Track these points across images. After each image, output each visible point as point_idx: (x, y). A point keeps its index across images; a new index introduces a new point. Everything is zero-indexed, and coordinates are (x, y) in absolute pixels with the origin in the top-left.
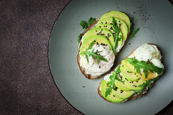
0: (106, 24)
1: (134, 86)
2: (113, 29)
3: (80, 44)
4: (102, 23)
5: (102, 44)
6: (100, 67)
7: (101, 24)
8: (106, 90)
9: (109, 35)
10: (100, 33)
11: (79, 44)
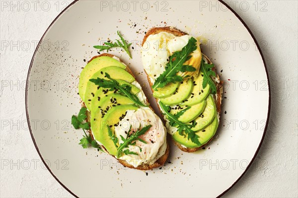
0: (94, 96)
1: (200, 93)
2: (107, 90)
3: (104, 149)
4: (90, 100)
5: (121, 119)
6: (152, 142)
7: (90, 102)
8: (190, 139)
9: (113, 100)
10: (102, 113)
11: (103, 151)
